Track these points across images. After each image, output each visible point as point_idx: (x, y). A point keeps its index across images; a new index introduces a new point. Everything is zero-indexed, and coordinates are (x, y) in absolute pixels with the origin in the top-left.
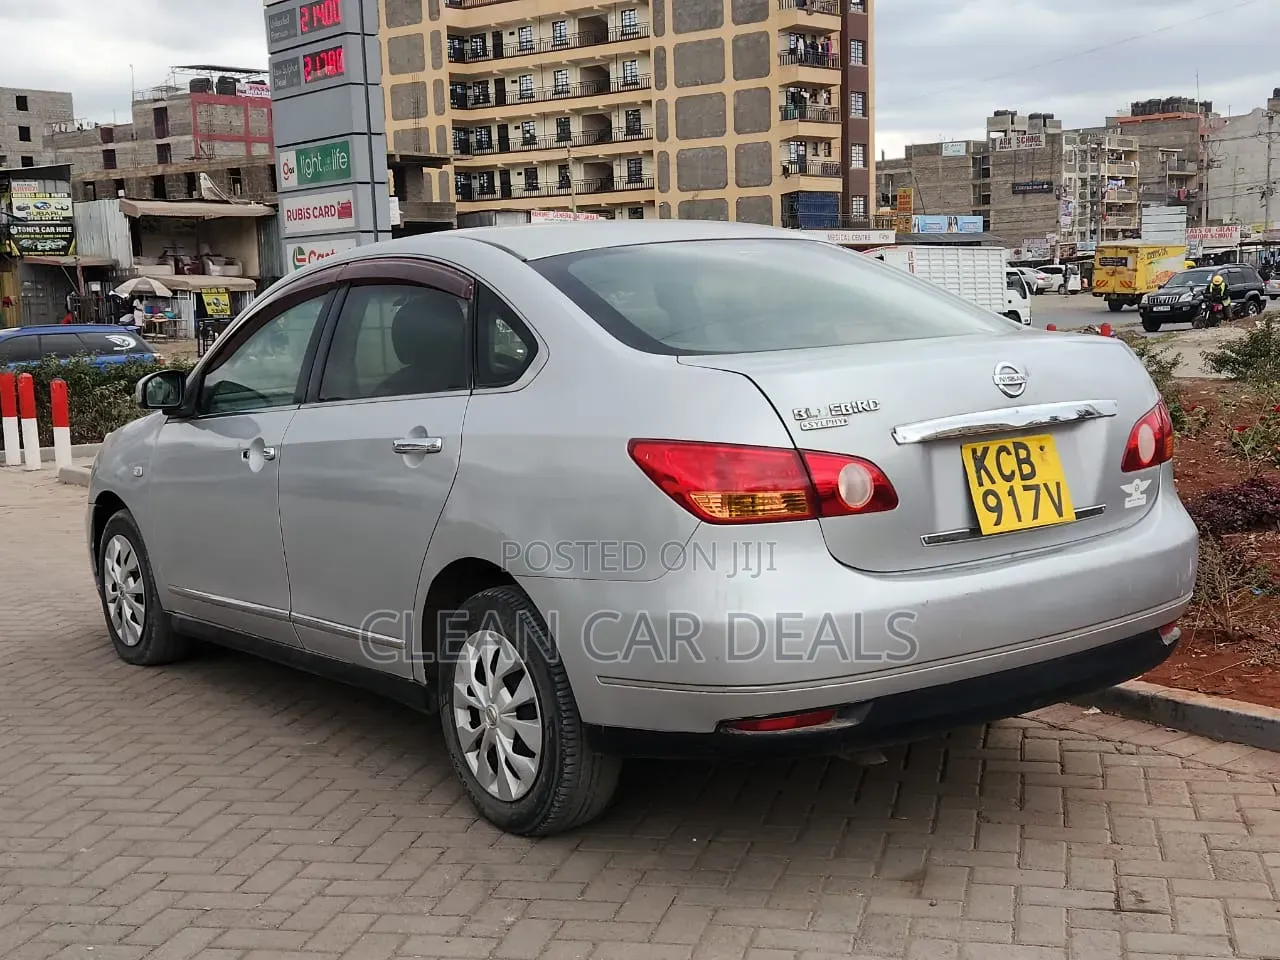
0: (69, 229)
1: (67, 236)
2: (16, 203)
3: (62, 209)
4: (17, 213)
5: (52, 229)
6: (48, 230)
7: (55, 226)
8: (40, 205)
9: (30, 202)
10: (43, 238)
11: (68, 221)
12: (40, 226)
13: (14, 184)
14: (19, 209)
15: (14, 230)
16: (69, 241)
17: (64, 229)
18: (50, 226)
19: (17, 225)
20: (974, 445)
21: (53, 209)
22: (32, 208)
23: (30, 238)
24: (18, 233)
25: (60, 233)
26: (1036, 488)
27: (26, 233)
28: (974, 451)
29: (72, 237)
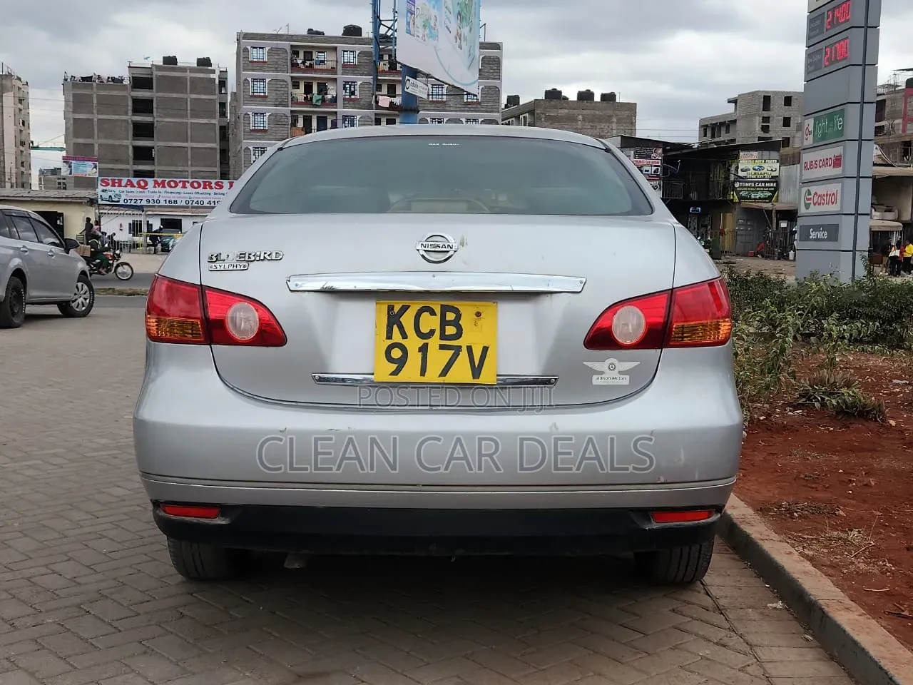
0: (775, 185)
1: (773, 189)
2: (741, 167)
3: (772, 170)
4: (741, 174)
5: (763, 184)
6: (760, 185)
7: (765, 182)
8: (757, 168)
9: (750, 166)
10: (756, 190)
11: (775, 179)
12: (755, 182)
13: (741, 154)
14: (742, 170)
15: (737, 185)
16: (773, 192)
17: (771, 185)
18: (762, 182)
19: (740, 182)
20: (391, 302)
21: (765, 171)
22: (752, 169)
23: (748, 190)
24: (740, 187)
25: (767, 187)
26: (458, 349)
27: (745, 187)
28: (391, 308)
29: (776, 189)
